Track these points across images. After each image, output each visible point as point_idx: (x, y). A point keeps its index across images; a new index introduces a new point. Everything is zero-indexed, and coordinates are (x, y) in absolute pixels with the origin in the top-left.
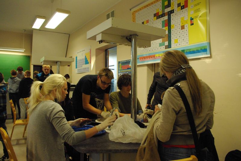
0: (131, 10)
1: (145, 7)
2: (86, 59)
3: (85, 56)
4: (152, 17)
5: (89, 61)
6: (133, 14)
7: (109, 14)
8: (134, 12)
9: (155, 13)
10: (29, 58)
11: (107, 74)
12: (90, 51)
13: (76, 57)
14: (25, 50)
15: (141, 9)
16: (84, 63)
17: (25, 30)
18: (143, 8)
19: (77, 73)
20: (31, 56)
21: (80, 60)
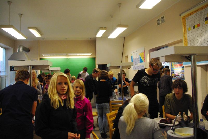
0: (180, 15)
1: (195, 12)
2: (140, 58)
3: (140, 56)
4: (203, 21)
5: (143, 60)
6: (182, 19)
7: (160, 19)
8: (184, 17)
9: (206, 17)
10: (94, 59)
11: (158, 63)
12: (144, 51)
13: (132, 57)
14: (91, 53)
15: (190, 14)
16: (139, 61)
17: (91, 38)
18: (193, 13)
19: (133, 70)
20: (96, 58)
21: (136, 59)
